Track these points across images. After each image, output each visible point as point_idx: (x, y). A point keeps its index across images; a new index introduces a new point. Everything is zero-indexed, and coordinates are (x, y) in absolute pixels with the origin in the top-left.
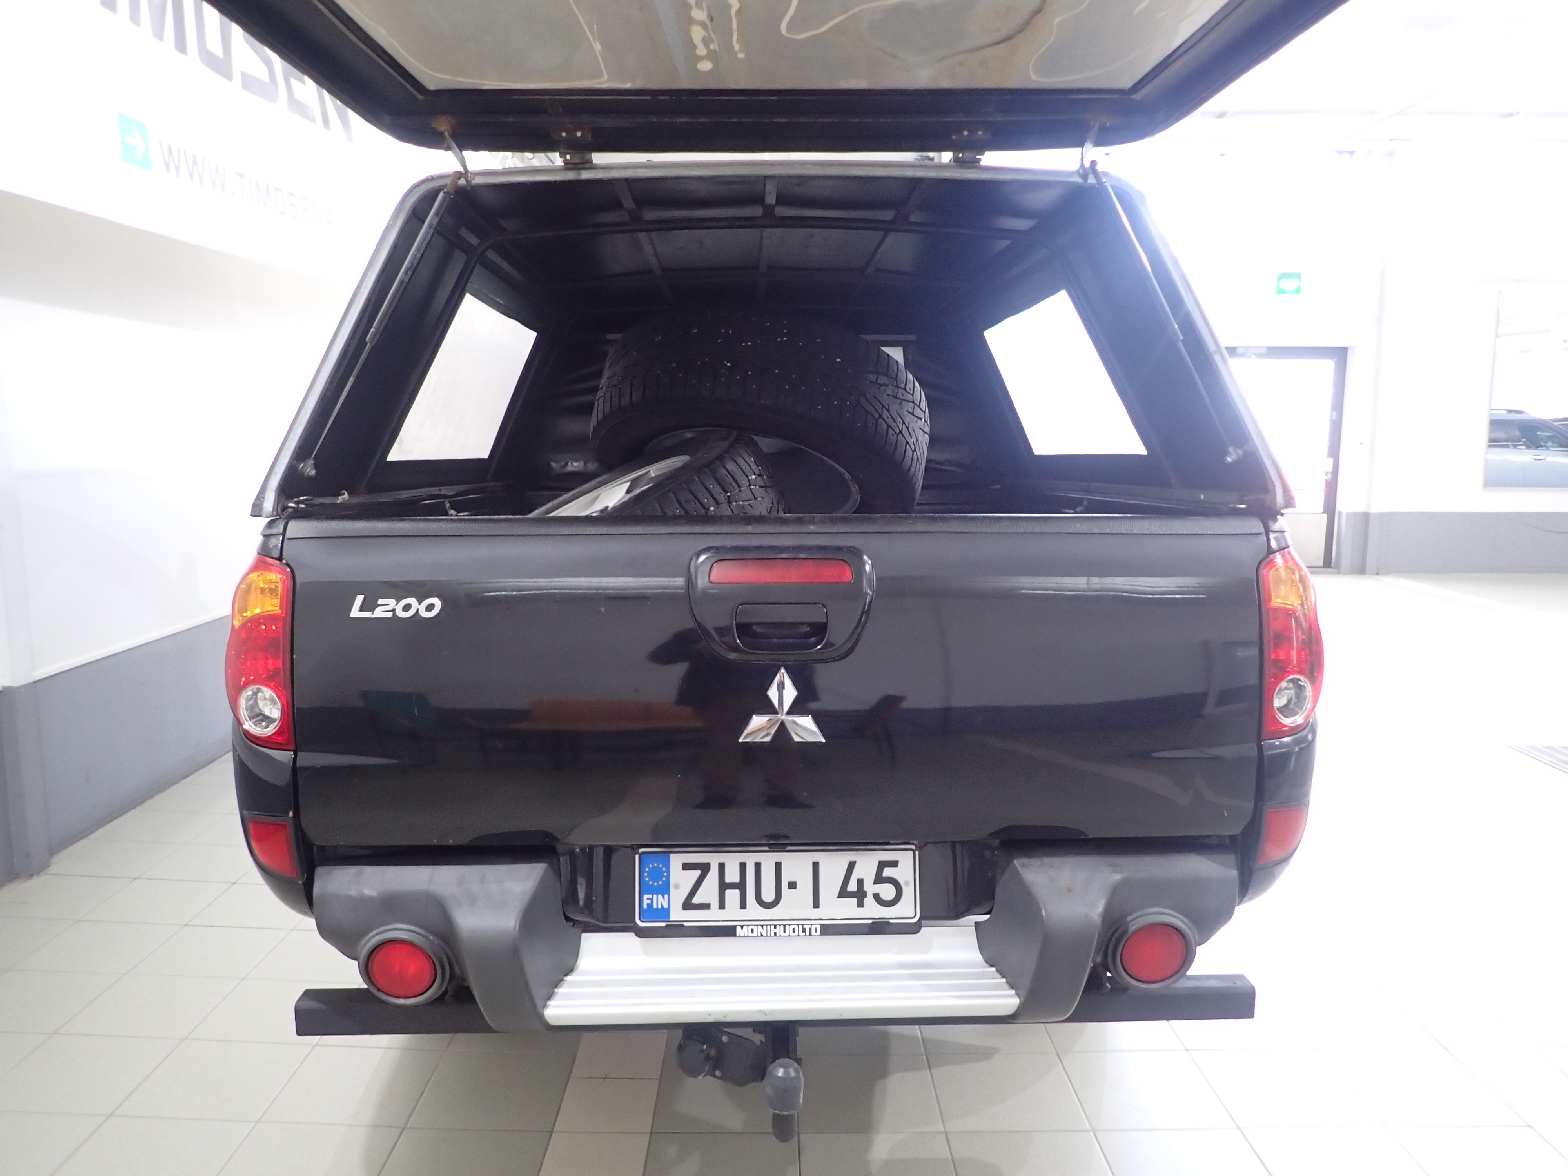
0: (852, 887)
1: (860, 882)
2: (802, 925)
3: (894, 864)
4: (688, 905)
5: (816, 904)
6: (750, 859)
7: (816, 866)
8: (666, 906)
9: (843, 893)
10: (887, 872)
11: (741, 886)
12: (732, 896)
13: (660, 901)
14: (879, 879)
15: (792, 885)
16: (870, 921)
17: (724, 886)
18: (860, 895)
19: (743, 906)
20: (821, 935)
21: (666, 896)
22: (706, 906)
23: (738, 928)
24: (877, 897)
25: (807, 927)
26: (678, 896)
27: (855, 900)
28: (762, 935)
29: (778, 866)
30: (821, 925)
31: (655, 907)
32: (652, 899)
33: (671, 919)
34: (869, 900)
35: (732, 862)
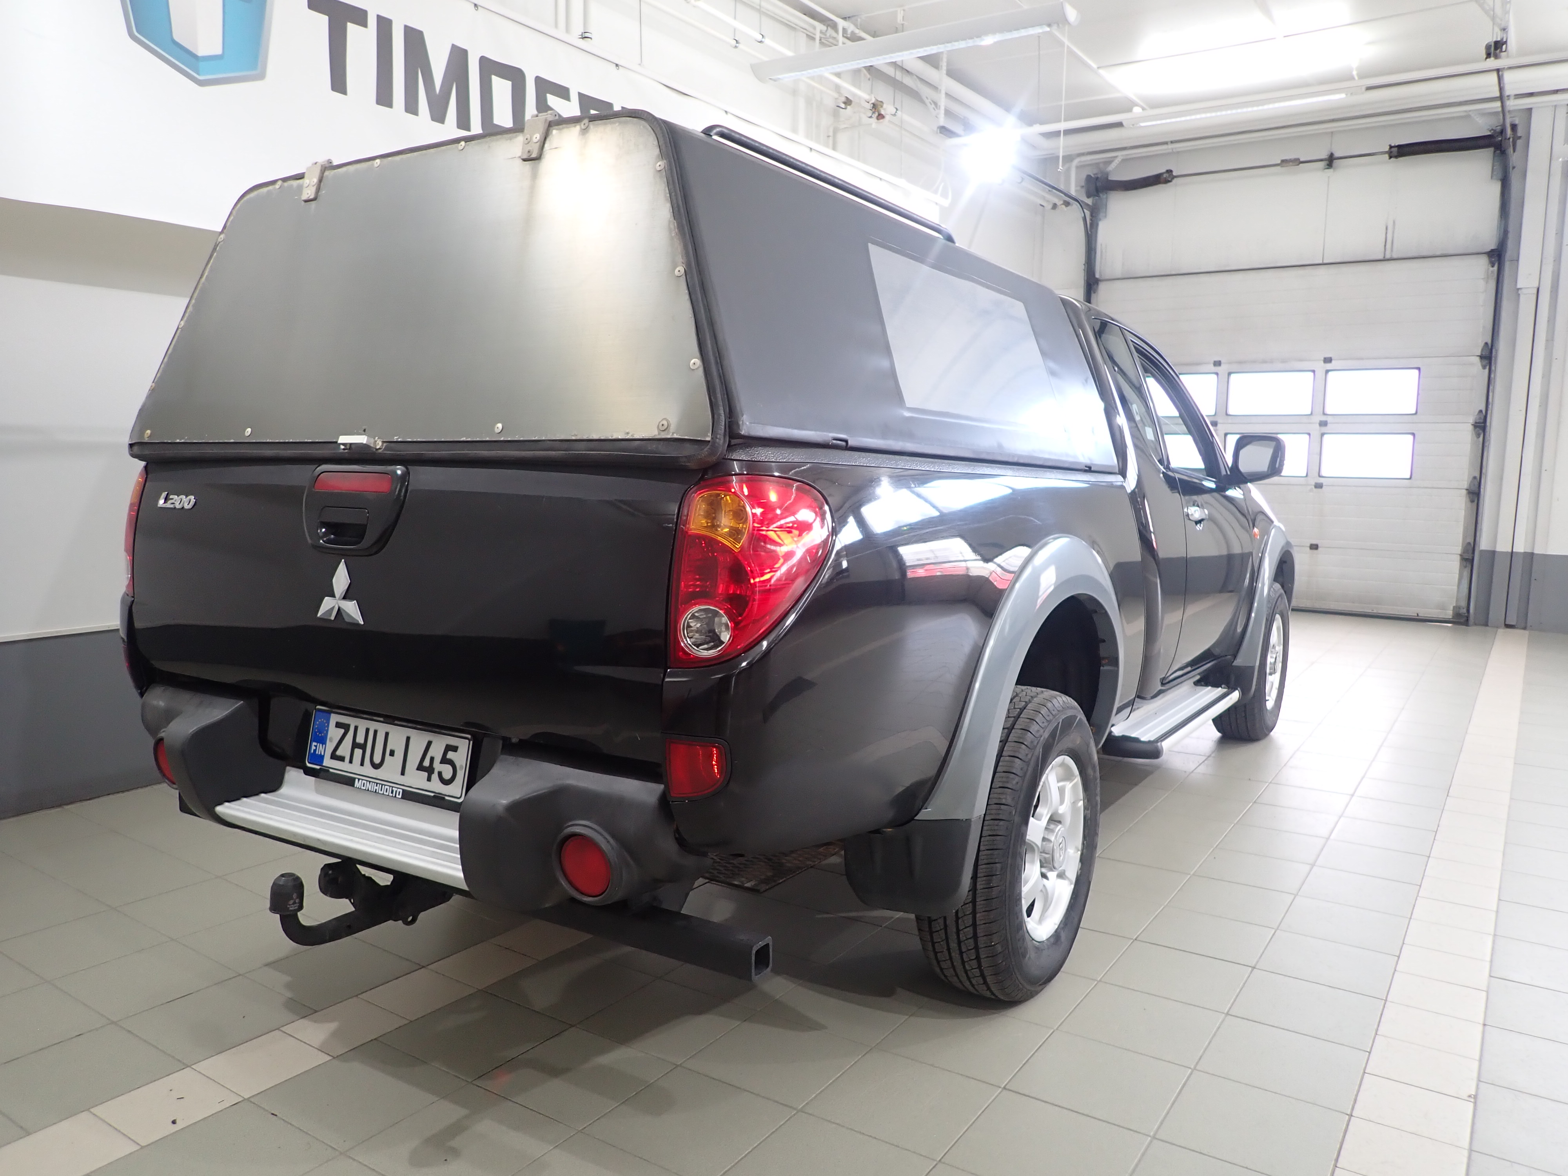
0: (426, 763)
1: (432, 759)
2: (392, 787)
3: (455, 749)
4: (334, 756)
5: (403, 773)
6: (373, 726)
7: (408, 739)
8: (323, 754)
9: (420, 767)
10: (451, 755)
11: (363, 747)
12: (358, 752)
13: (320, 749)
14: (445, 760)
15: (392, 753)
16: (432, 794)
17: (355, 745)
18: (430, 770)
19: (362, 764)
20: (402, 798)
21: (324, 746)
22: (342, 759)
23: (357, 780)
24: (440, 774)
25: (395, 789)
26: (330, 747)
27: (426, 774)
28: (368, 790)
29: (387, 734)
30: (403, 790)
31: (317, 753)
32: (316, 746)
33: (324, 764)
34: (435, 776)
35: (363, 724)
